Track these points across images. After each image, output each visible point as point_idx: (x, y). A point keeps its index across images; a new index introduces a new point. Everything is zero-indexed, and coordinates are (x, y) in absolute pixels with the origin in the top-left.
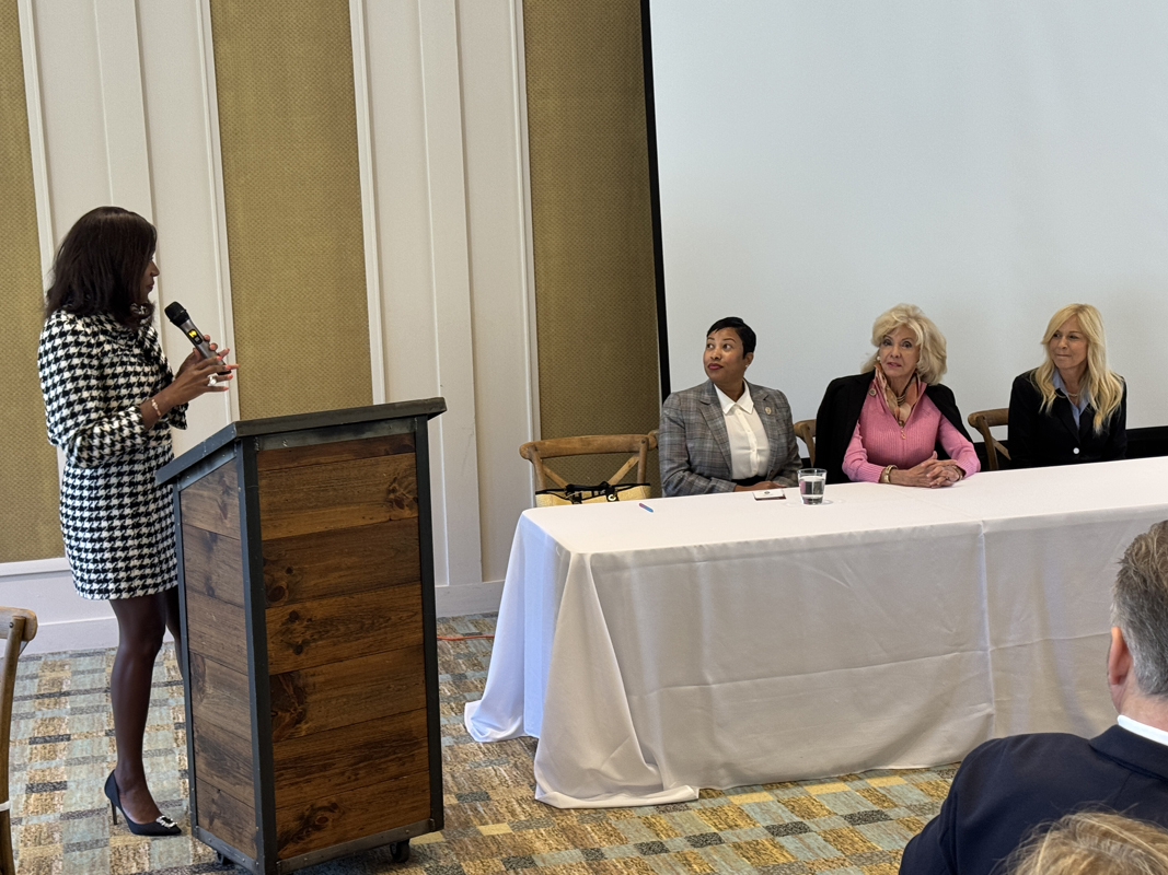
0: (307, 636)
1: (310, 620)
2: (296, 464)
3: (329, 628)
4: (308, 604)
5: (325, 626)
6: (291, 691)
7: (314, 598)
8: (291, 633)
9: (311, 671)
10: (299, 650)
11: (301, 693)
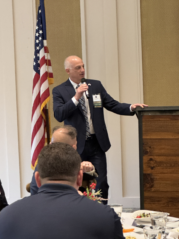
0: (155, 165)
1: (156, 161)
2: (153, 120)
3: (161, 164)
4: (155, 157)
5: (160, 163)
6: (149, 179)
7: (157, 156)
8: (150, 164)
9: (156, 175)
10: (152, 168)
11: (152, 180)
